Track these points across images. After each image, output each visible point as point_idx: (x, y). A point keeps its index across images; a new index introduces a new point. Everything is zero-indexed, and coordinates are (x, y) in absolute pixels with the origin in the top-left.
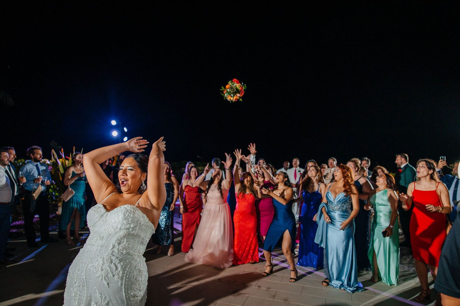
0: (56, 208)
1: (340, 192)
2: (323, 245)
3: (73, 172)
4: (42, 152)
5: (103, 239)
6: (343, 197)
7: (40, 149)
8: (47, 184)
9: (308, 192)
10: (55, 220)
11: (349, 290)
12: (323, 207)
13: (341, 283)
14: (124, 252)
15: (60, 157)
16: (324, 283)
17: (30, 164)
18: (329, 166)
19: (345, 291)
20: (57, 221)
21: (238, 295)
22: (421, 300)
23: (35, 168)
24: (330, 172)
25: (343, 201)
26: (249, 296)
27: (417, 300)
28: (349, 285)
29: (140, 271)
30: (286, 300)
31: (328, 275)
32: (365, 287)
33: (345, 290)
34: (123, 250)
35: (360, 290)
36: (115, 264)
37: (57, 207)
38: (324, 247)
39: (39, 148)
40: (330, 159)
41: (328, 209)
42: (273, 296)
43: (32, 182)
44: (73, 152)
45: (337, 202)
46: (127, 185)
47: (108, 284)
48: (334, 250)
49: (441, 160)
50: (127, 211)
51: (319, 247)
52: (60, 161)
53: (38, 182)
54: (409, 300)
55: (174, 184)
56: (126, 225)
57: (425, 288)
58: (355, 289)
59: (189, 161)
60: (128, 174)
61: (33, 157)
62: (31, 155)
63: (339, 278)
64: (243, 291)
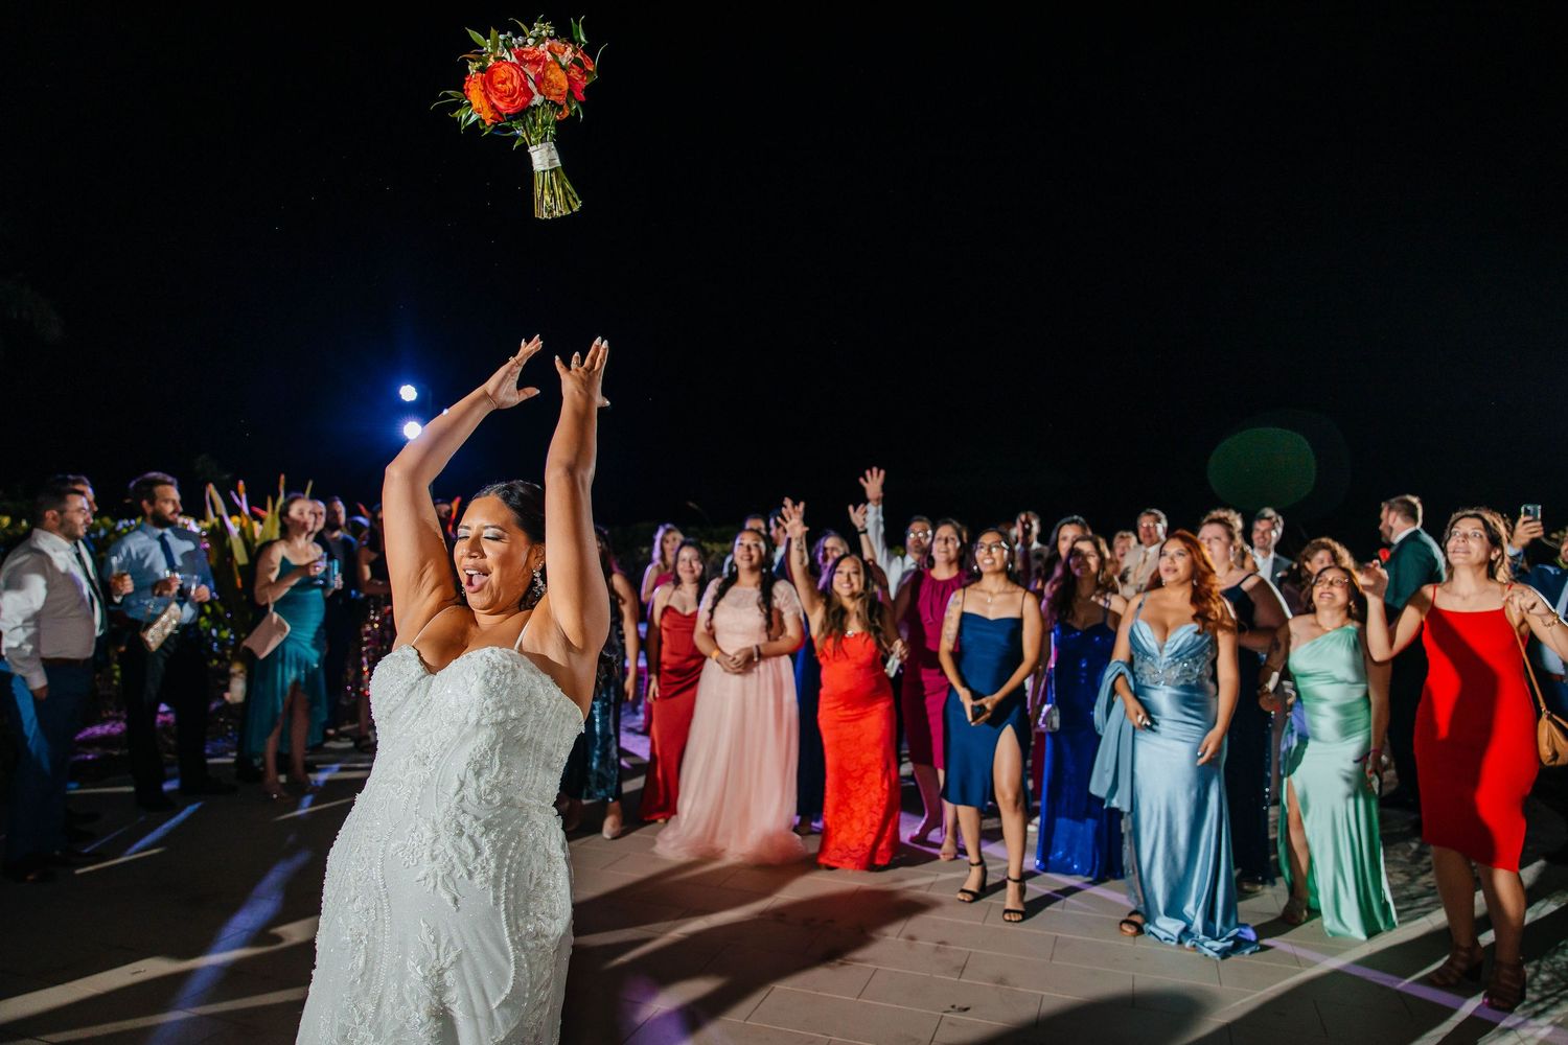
0: (222, 682)
1: (1179, 624)
2: (1120, 802)
3: (284, 560)
4: (180, 491)
5: (428, 762)
6: (1192, 636)
7: (171, 484)
8: (197, 600)
9: (1072, 627)
10: (222, 720)
11: (1210, 948)
12: (1120, 674)
13: (1182, 925)
14: (497, 798)
15: (234, 510)
16: (1125, 927)
17: (138, 533)
18: (1141, 537)
19: (1196, 954)
20: (230, 724)
21: (842, 964)
22: (1452, 980)
23: (157, 546)
24: (1145, 560)
25: (1190, 652)
26: (876, 970)
27: (1438, 981)
28: (1209, 931)
29: (549, 858)
30: (1001, 981)
31: (1142, 899)
32: (1263, 938)
33: (1196, 950)
34: (492, 791)
35: (1247, 948)
36: (471, 838)
37: (227, 677)
38: (1126, 808)
39: (169, 479)
40: (1143, 514)
41: (1135, 680)
42: (958, 968)
43: (149, 592)
44: (278, 494)
45: (1171, 656)
46: (486, 588)
47: (456, 900)
48: (1159, 818)
49: (1523, 518)
50: (494, 667)
51: (1105, 807)
52: (233, 525)
53: (166, 592)
54: (1408, 981)
55: (620, 601)
56: (493, 711)
57: (1464, 942)
58: (1230, 943)
59: (663, 523)
60: (486, 551)
61: (149, 510)
62: (145, 503)
63: (1174, 910)
64: (858, 955)
